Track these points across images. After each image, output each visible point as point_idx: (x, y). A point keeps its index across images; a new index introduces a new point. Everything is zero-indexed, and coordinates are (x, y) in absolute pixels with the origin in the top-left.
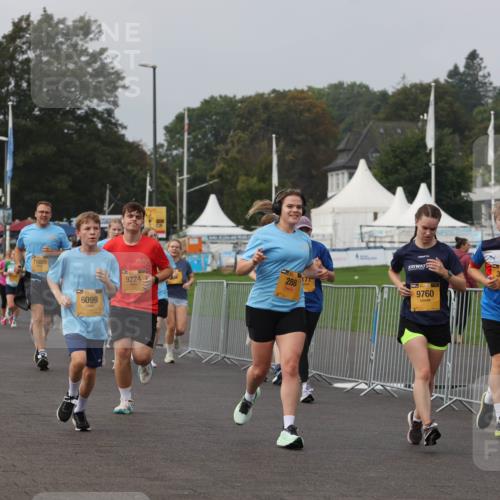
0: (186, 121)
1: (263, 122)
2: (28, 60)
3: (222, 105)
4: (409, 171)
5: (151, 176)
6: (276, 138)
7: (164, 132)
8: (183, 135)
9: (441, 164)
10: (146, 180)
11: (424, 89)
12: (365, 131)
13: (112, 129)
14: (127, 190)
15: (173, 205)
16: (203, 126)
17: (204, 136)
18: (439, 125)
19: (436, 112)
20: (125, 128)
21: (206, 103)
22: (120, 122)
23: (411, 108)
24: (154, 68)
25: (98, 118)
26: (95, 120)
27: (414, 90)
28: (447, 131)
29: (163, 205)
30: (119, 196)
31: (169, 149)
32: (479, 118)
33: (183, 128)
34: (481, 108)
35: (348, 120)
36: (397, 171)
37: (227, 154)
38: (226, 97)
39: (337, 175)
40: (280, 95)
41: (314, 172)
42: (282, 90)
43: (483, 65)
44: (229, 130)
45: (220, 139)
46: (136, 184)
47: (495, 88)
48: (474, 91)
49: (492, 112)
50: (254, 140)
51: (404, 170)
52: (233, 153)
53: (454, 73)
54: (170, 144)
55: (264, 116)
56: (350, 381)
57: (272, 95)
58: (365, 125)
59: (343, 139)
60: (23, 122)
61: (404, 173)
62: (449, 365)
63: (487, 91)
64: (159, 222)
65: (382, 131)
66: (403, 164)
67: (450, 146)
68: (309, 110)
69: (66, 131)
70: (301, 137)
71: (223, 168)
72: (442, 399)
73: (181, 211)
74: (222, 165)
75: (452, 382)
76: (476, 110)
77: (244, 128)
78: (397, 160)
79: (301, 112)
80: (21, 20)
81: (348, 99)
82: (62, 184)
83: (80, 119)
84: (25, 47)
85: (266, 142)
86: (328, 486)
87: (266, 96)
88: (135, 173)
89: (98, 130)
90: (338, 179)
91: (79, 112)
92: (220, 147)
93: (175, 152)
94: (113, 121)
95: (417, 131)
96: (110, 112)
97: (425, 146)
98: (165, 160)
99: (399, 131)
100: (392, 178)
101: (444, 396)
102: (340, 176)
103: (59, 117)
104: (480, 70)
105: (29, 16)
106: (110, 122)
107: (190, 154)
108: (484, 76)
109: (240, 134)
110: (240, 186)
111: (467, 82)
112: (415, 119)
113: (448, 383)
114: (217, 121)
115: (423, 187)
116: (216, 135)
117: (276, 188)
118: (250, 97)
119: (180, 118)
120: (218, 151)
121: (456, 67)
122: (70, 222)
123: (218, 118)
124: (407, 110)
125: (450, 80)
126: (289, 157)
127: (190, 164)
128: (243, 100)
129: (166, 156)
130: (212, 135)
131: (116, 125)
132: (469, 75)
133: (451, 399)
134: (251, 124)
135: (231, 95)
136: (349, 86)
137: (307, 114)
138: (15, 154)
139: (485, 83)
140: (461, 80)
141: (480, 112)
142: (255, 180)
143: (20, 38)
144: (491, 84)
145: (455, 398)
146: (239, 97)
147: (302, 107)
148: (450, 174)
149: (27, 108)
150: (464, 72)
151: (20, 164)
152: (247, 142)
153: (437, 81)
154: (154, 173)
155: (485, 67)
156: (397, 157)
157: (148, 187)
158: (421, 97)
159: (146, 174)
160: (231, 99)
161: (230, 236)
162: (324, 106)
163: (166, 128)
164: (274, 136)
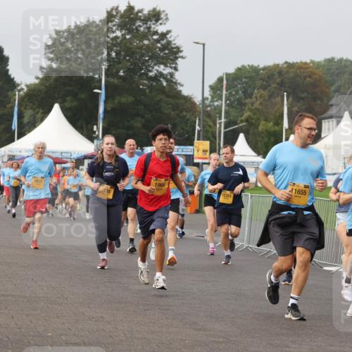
0: (225, 82)
1: (278, 84)
2: (117, 37)
3: (249, 72)
5: (199, 120)
6: (287, 96)
7: (209, 89)
8: (222, 92)
10: (195, 122)
12: (349, 92)
13: (173, 86)
14: (183, 129)
15: (214, 140)
16: (236, 86)
17: (237, 93)
20: (182, 85)
21: (239, 69)
22: (178, 82)
24: (204, 45)
25: (164, 78)
26: (162, 79)
29: (207, 140)
30: (177, 132)
31: (212, 101)
33: (222, 87)
35: (337, 84)
37: (252, 106)
38: (252, 66)
40: (290, 66)
42: (291, 62)
44: (254, 88)
45: (248, 95)
46: (189, 125)
52: (257, 105)
54: (213, 97)
55: (279, 80)
56: (335, 266)
57: (285, 66)
58: (349, 88)
59: (333, 97)
60: (112, 80)
64: (205, 151)
68: (310, 77)
69: (141, 87)
70: (303, 95)
71: (249, 116)
73: (219, 144)
74: (248, 113)
77: (265, 88)
79: (305, 78)
80: (112, 9)
81: (337, 69)
82: (138, 123)
83: (151, 79)
84: (114, 28)
85: (279, 98)
86: (320, 339)
87: (281, 66)
88: (188, 117)
89: (164, 87)
91: (151, 74)
92: (248, 101)
93: (216, 104)
94: (174, 81)
96: (172, 75)
98: (209, 109)
103: (137, 77)
105: (117, 7)
106: (172, 81)
107: (227, 105)
109: (262, 92)
110: (261, 128)
114: (247, 83)
116: (245, 92)
117: (286, 130)
118: (269, 66)
119: (220, 80)
120: (246, 103)
122: (143, 150)
123: (247, 80)
126: (295, 109)
127: (226, 112)
128: (264, 69)
129: (210, 106)
130: (242, 92)
131: (176, 83)
134: (269, 85)
135: (256, 65)
136: (338, 60)
137: (308, 79)
138: (105, 102)
142: (271, 124)
143: (111, 22)
146: (261, 66)
147: (305, 74)
149: (115, 71)
151: (109, 109)
152: (267, 98)
154: (201, 117)
157: (197, 128)
159: (196, 118)
160: (255, 67)
161: (253, 162)
162: (321, 73)
163: (211, 87)
164: (285, 94)
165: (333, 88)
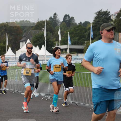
1: (4, 30)
4: (40, 42)
6: (8, 34)
9: (48, 40)
11: (43, 22)
12: (29, 32)
18: (47, 31)
19: (46, 28)
23: (40, 27)
27: (41, 22)
28: (49, 32)
32: (57, 29)
34: (57, 27)
36: (37, 42)
39: (22, 43)
41: (17, 42)
43: (58, 16)
47: (60, 22)
48: (55, 23)
49: (60, 28)
50: (2, 34)
51: (39, 41)
53: (51, 18)
55: (5, 28)
57: (7, 23)
58: (29, 31)
59: (24, 34)
61: (38, 42)
62: (49, 89)
63: (58, 23)
65: (33, 32)
66: (38, 40)
67: (50, 36)
70: (14, 33)
72: (47, 97)
75: (50, 93)
76: (56, 27)
78: (37, 39)
85: (5, 35)
87: (5, 23)
90: (22, 44)
95: (42, 32)
97: (44, 36)
99: (37, 32)
100: (36, 43)
101: (48, 96)
102: (23, 43)
104: (57, 18)
108: (58, 19)
111: (54, 20)
112: (41, 29)
113: (48, 93)
115: (43, 46)
117: (7, 46)
118: (1, 24)
121: (51, 17)
124: (39, 27)
125: (50, 20)
126: (11, 38)
132: (54, 19)
133: (49, 97)
134: (1, 30)
137: (15, 28)
139: (58, 21)
140: (52, 20)
141: (57, 28)
142: (2, 44)
144: (59, 21)
145: (50, 97)
148: (50, 43)
150: (53, 18)
152: (0, 35)
153: (46, 20)
155: (58, 17)
156: (37, 38)
158: (43, 24)
162: (19, 26)
164: (7, 33)
165: (24, 31)
